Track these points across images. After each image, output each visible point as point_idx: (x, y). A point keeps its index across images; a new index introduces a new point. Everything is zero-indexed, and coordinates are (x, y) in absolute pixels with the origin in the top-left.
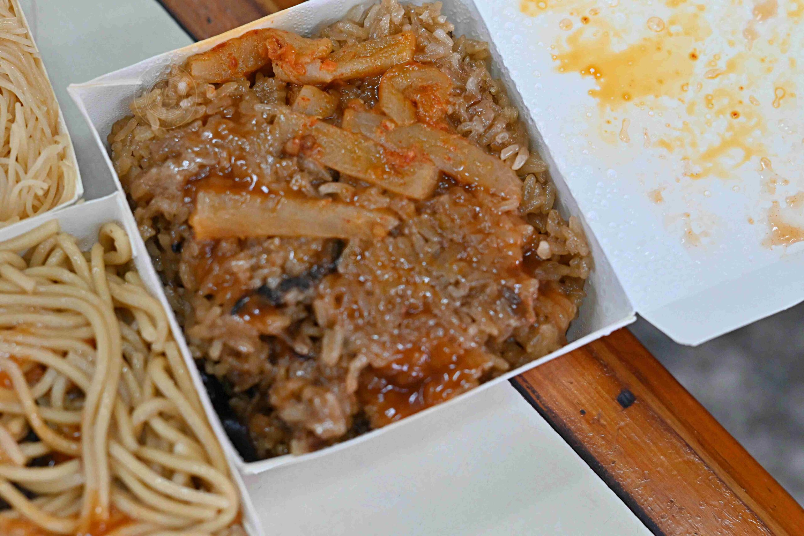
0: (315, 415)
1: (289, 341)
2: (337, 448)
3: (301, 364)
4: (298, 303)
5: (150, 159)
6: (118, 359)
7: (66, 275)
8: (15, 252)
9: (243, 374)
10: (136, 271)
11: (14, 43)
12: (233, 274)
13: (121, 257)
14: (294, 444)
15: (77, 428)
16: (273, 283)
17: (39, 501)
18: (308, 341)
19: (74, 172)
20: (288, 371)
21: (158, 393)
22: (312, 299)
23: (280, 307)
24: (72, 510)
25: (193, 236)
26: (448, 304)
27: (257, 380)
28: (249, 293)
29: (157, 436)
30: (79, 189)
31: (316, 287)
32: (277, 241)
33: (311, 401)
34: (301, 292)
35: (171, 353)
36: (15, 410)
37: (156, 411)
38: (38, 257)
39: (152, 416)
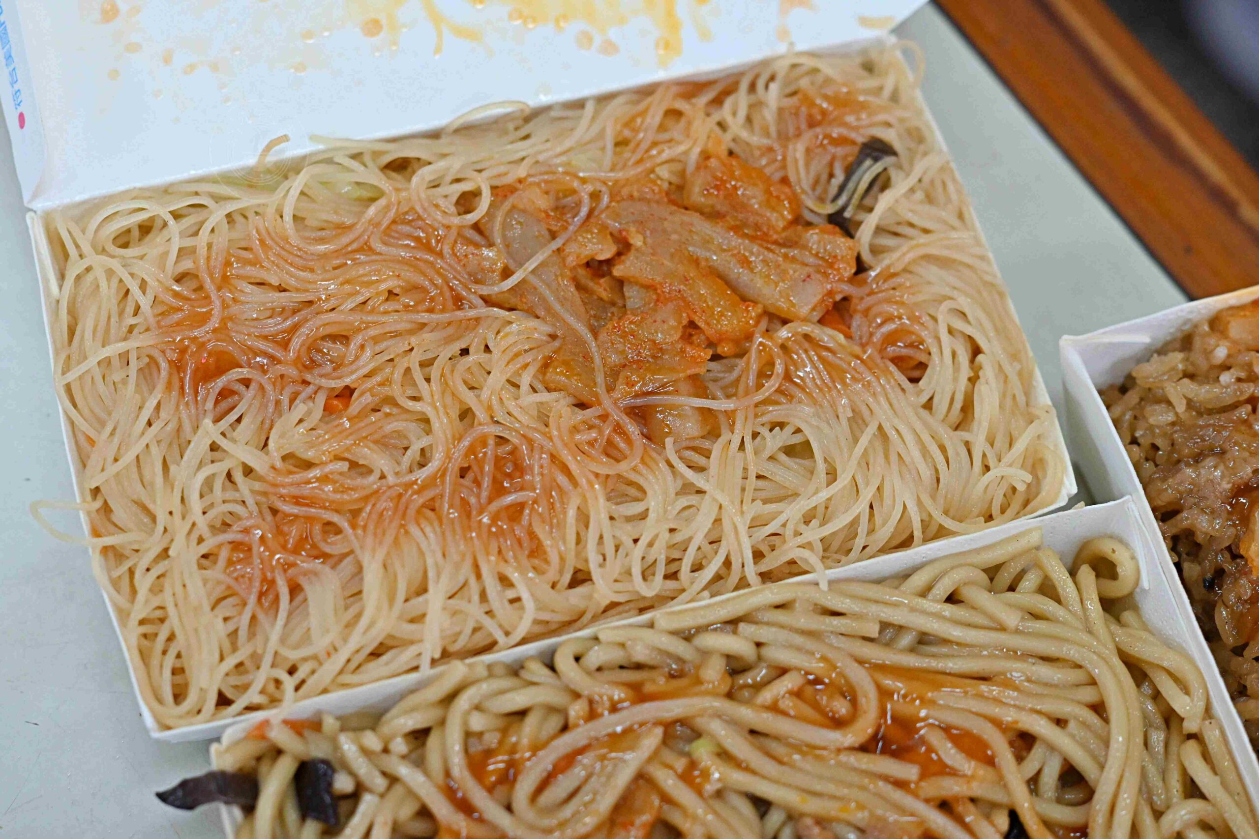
5: (1171, 453)
6: (1139, 740)
7: (1047, 605)
8: (978, 568)
11: (968, 266)
13: (1116, 589)
15: (1083, 832)
19: (1062, 461)
21: (1192, 790)
25: (1244, 571)
30: (1071, 487)
35: (1212, 736)
36: (998, 796)
37: (1194, 818)
38: (1005, 577)
39: (1187, 825)
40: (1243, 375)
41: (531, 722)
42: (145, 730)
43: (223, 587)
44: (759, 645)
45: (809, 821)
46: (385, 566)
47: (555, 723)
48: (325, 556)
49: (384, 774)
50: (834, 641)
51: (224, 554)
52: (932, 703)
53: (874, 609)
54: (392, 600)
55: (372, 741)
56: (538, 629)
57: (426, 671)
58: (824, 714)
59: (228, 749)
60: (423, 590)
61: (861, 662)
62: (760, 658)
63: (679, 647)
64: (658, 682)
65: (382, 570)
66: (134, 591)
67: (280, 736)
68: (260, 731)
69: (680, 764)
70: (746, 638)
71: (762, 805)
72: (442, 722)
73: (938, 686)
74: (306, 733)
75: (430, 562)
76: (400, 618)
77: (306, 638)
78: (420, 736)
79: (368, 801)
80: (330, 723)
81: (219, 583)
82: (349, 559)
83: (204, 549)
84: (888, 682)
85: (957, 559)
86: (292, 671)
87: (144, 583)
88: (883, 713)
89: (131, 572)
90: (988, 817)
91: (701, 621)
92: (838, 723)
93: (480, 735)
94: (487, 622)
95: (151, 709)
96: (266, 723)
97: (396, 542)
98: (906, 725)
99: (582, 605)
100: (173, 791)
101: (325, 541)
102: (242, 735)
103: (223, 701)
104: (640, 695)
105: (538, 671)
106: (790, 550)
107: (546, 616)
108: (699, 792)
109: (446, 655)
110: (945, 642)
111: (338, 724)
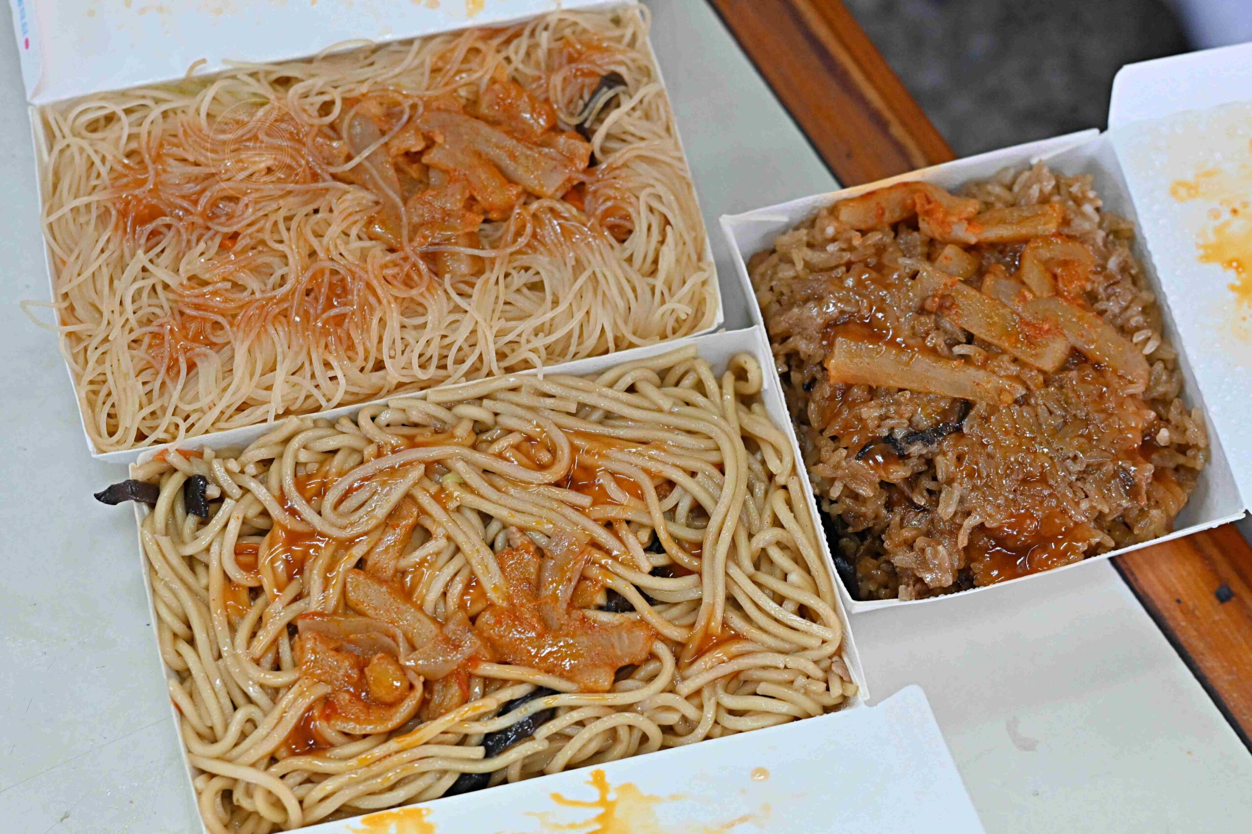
0: (924, 564)
1: (907, 490)
2: (942, 597)
3: (917, 514)
4: (921, 456)
5: (790, 298)
6: (743, 487)
7: (699, 399)
8: (653, 370)
9: (858, 516)
10: (762, 403)
11: (669, 165)
12: (861, 420)
13: (749, 389)
14: (902, 588)
15: (700, 545)
16: (899, 434)
17: (658, 608)
18: (925, 494)
19: (716, 299)
20: (902, 519)
21: (777, 523)
22: (935, 454)
23: (903, 457)
24: (688, 620)
25: (826, 378)
26: (1065, 476)
27: (871, 525)
28: (875, 440)
29: (771, 562)
30: (720, 318)
31: (940, 443)
32: (908, 394)
33: (923, 550)
34: (925, 446)
35: (793, 487)
36: (645, 520)
37: (774, 540)
38: (673, 377)
39: (770, 544)
40: (844, 246)
41: (339, 457)
42: (89, 453)
43: (145, 362)
44: (496, 414)
45: (514, 529)
46: (249, 351)
47: (356, 458)
48: (212, 345)
49: (240, 487)
50: (547, 413)
51: (146, 341)
52: (606, 457)
53: (574, 393)
54: (252, 376)
55: (233, 465)
56: (349, 398)
57: (271, 422)
58: (533, 461)
59: (141, 467)
60: (273, 369)
61: (560, 427)
62: (496, 423)
63: (442, 414)
64: (426, 435)
65: (247, 354)
66: (86, 362)
67: (174, 459)
68: (161, 457)
69: (433, 489)
70: (487, 409)
71: (486, 518)
72: (281, 456)
73: (609, 446)
74: (192, 459)
75: (279, 350)
76: (256, 387)
77: (196, 398)
78: (266, 463)
79: (228, 504)
80: (208, 453)
81: (142, 359)
82: (228, 347)
83: (133, 336)
84: (578, 442)
85: (637, 363)
86: (186, 419)
87: (93, 356)
88: (573, 461)
89: (86, 349)
90: (635, 534)
91: (457, 397)
92: (542, 467)
93: (305, 464)
94: (315, 391)
95: (93, 440)
96: (166, 451)
97: (258, 335)
98: (589, 471)
99: (381, 383)
100: (104, 493)
101: (213, 334)
102: (151, 459)
103: (141, 437)
104: (412, 443)
105: (347, 425)
106: (524, 353)
107: (355, 389)
108: (445, 509)
109: (287, 412)
110: (622, 418)
111: (214, 454)
